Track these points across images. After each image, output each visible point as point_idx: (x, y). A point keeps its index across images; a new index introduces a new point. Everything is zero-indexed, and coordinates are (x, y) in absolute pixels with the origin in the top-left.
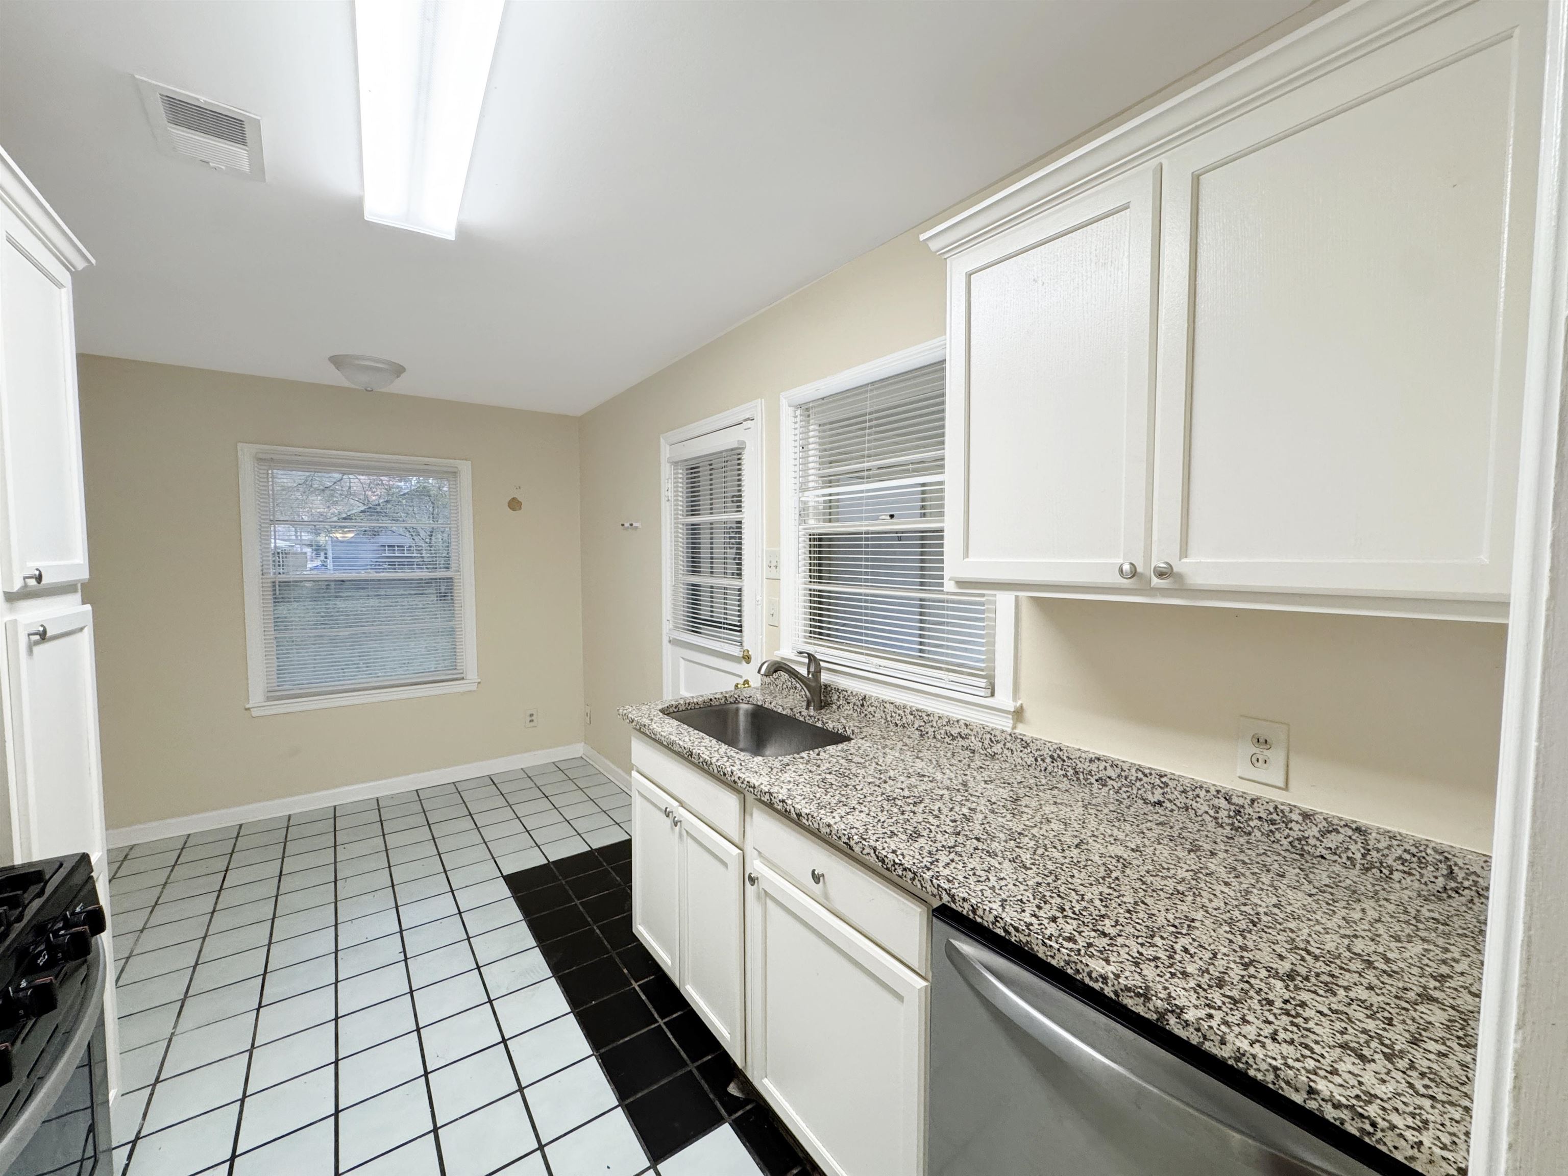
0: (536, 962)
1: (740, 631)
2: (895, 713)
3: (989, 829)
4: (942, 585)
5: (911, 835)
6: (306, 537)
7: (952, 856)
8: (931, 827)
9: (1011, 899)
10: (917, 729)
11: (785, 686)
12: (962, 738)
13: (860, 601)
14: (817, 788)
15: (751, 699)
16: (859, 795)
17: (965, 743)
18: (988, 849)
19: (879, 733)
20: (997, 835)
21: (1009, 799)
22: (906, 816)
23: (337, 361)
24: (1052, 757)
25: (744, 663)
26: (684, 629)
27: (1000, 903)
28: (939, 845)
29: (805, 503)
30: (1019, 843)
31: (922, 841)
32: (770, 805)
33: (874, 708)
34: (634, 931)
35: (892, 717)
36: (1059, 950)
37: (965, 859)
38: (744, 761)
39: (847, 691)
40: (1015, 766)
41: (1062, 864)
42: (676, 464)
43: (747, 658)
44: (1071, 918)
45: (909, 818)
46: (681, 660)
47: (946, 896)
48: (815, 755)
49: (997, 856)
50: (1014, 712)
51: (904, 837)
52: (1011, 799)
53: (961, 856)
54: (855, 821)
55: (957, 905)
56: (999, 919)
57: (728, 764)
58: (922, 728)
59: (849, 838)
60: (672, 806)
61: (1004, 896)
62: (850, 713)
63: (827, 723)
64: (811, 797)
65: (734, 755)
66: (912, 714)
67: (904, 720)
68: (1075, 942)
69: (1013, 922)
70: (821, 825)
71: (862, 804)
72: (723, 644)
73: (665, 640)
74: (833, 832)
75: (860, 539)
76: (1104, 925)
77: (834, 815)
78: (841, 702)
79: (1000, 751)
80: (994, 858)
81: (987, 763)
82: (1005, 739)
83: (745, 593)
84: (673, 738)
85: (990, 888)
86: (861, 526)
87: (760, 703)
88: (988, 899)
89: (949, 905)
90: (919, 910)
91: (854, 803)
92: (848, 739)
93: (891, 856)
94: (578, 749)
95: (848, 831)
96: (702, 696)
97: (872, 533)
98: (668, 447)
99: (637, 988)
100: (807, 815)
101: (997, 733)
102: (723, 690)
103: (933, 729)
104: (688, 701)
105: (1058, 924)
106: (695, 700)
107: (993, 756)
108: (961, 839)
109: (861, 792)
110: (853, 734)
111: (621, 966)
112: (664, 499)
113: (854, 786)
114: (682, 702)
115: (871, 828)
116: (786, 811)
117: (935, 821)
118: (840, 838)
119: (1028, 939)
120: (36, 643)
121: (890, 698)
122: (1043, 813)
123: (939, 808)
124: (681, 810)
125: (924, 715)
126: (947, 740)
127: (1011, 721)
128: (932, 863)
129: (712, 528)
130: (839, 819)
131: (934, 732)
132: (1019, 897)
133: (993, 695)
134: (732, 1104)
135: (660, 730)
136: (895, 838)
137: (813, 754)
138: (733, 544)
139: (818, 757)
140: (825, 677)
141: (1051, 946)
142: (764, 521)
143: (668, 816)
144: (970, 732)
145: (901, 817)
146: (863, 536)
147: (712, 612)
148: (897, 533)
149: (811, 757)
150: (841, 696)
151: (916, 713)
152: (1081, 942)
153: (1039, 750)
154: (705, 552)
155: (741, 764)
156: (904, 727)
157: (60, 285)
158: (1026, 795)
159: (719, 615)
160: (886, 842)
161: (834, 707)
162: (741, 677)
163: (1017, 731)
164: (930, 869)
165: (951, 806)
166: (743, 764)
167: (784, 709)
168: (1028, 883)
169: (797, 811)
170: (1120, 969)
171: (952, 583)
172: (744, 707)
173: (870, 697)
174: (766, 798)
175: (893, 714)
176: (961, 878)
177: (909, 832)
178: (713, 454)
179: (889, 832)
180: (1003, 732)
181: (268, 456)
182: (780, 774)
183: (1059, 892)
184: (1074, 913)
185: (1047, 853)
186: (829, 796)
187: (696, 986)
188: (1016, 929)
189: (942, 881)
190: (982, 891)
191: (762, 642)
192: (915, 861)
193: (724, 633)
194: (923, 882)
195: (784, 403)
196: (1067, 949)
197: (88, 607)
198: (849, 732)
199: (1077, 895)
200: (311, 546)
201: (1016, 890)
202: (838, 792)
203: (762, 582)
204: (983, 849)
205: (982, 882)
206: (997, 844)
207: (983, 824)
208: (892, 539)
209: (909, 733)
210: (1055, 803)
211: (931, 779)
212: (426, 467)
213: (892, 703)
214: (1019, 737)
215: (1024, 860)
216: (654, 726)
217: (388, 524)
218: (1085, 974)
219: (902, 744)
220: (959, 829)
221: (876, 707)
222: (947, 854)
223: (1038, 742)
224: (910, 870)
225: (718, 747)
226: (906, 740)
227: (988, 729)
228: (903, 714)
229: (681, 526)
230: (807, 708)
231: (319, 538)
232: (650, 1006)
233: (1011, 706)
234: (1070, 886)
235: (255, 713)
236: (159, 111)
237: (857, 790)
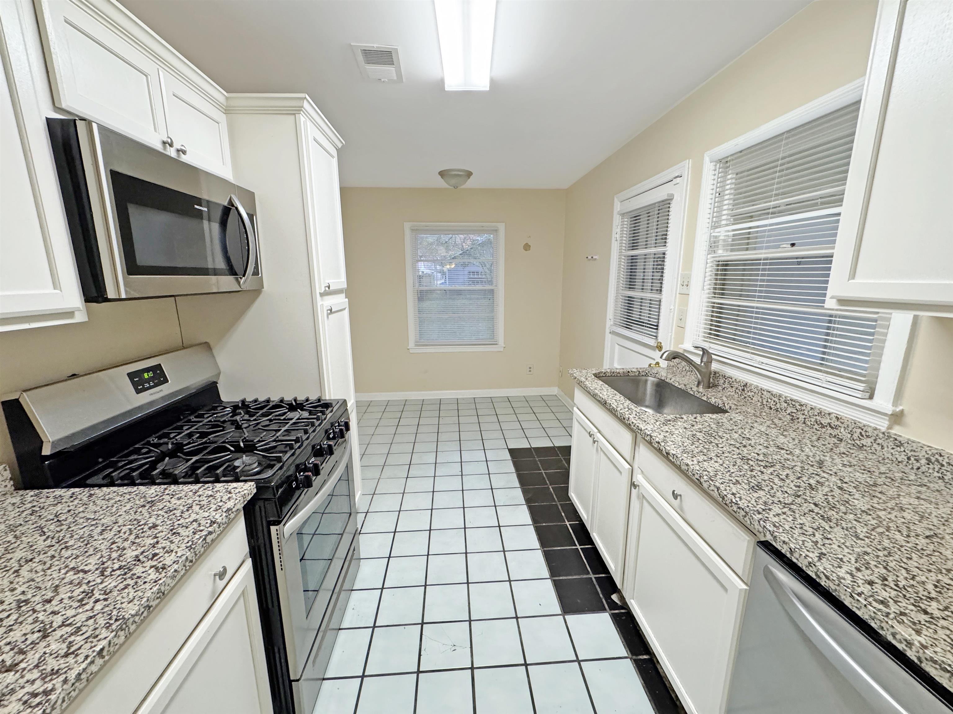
0: (518, 495)
1: (657, 329)
2: (771, 399)
3: (830, 500)
4: (823, 302)
5: (753, 487)
6: (438, 267)
7: (785, 510)
8: (774, 486)
9: (831, 555)
10: (789, 414)
11: (684, 369)
12: (832, 428)
13: (752, 312)
14: (687, 439)
15: (657, 375)
16: (718, 451)
17: (834, 432)
18: (823, 514)
19: (753, 411)
20: (838, 507)
21: (863, 483)
22: (754, 473)
23: (442, 174)
24: (928, 460)
25: (657, 351)
26: (620, 325)
27: (818, 555)
28: (776, 500)
29: (716, 237)
30: (859, 518)
31: (761, 493)
32: (650, 443)
33: (753, 393)
34: (569, 495)
35: (767, 402)
36: (865, 606)
37: (797, 515)
38: (639, 413)
39: (732, 378)
40: (884, 459)
41: (902, 546)
42: (623, 215)
43: (660, 348)
44: (892, 588)
45: (756, 475)
46: (617, 346)
47: (770, 535)
48: (692, 418)
49: (831, 521)
50: (892, 415)
51: (747, 487)
52: (866, 484)
53: (794, 512)
54: (709, 467)
55: (778, 544)
56: (812, 565)
57: (627, 413)
58: (793, 414)
59: (700, 477)
60: (593, 431)
61: (824, 551)
62: (732, 394)
63: (711, 398)
64: (680, 444)
65: (634, 408)
66: (786, 403)
67: (778, 406)
68: (887, 606)
69: (825, 571)
70: (682, 464)
71: (719, 457)
72: (644, 337)
73: (608, 331)
74: (690, 470)
75: (759, 264)
76: (930, 606)
77: (693, 459)
78: (726, 386)
79: (870, 444)
80: (827, 522)
81: (852, 451)
82: (877, 435)
83: (663, 303)
84: (596, 391)
85: (813, 542)
86: (761, 254)
87: (663, 378)
88: (808, 549)
89: (771, 542)
90: (748, 539)
91: (713, 455)
92: (725, 412)
93: (729, 496)
94: (555, 391)
95: (701, 472)
96: (623, 369)
97: (771, 259)
98: (619, 203)
99: (568, 526)
100: (674, 455)
101: (869, 429)
102: (639, 367)
103: (804, 416)
104: (612, 371)
105: (873, 587)
106: (618, 371)
107: (861, 447)
108: (799, 500)
109: (721, 449)
110: (730, 409)
111: (561, 511)
112: (613, 240)
113: (717, 444)
114: (609, 371)
115: (720, 474)
116: (660, 449)
117: (779, 482)
118: (694, 475)
119: (838, 588)
120: (330, 314)
121: (768, 388)
122: (898, 502)
123: (788, 474)
124: (599, 435)
125: (797, 404)
126: (816, 426)
127: (887, 423)
128: (764, 510)
129: (645, 258)
130: (696, 463)
131: (805, 419)
132: (840, 556)
133: (871, 397)
134: (613, 605)
135: (590, 385)
136: (738, 486)
137: (691, 417)
138: (659, 269)
139: (695, 420)
140: (715, 366)
141: (858, 600)
142: (682, 252)
143: (591, 436)
144: (840, 424)
145: (749, 473)
146: (762, 261)
147: (640, 315)
148: (797, 258)
149: (689, 419)
150: (727, 380)
151: (790, 402)
152: (894, 608)
153: (914, 451)
154: (639, 275)
155: (636, 415)
156: (777, 411)
157: (333, 157)
158: (885, 484)
159: (645, 319)
160: (729, 486)
161: (720, 388)
162: (654, 359)
163: (893, 431)
164: (761, 513)
165: (800, 476)
166: (638, 415)
167: (679, 384)
168: (856, 549)
169: (667, 451)
170: (931, 643)
171: (835, 300)
172: (651, 379)
173: (751, 385)
174: (648, 438)
175: (769, 400)
176: (787, 527)
177: (752, 484)
178: (649, 205)
179: (734, 481)
180: (876, 429)
181: (416, 228)
182: (662, 426)
183: (888, 565)
184: (897, 585)
185: (887, 533)
186: (694, 446)
187: (599, 534)
188: (827, 577)
189: (768, 524)
190: (803, 541)
191: (671, 338)
192: (750, 505)
193: (645, 330)
194: (752, 520)
195: (707, 159)
196: (875, 608)
197: (347, 300)
198: (727, 407)
199: (908, 573)
200: (440, 272)
201: (839, 551)
202: (702, 445)
203: (676, 296)
204: (818, 513)
205: (806, 535)
206: (834, 513)
207: (827, 495)
208: (792, 263)
209: (781, 416)
210: (918, 498)
211: (788, 452)
212: (482, 228)
213: (769, 392)
214: (893, 436)
215: (859, 532)
216: (587, 383)
217: (472, 260)
218: (889, 633)
219: (771, 422)
220: (800, 493)
221: (755, 393)
222: (781, 507)
223: (914, 444)
224: (743, 509)
225: (624, 401)
226: (776, 421)
227: (861, 425)
228: (778, 401)
229: (623, 257)
230: (698, 386)
231: (444, 269)
232: (574, 537)
233: (889, 408)
234: (902, 564)
235: (411, 351)
236: (360, 58)
237: (718, 446)
